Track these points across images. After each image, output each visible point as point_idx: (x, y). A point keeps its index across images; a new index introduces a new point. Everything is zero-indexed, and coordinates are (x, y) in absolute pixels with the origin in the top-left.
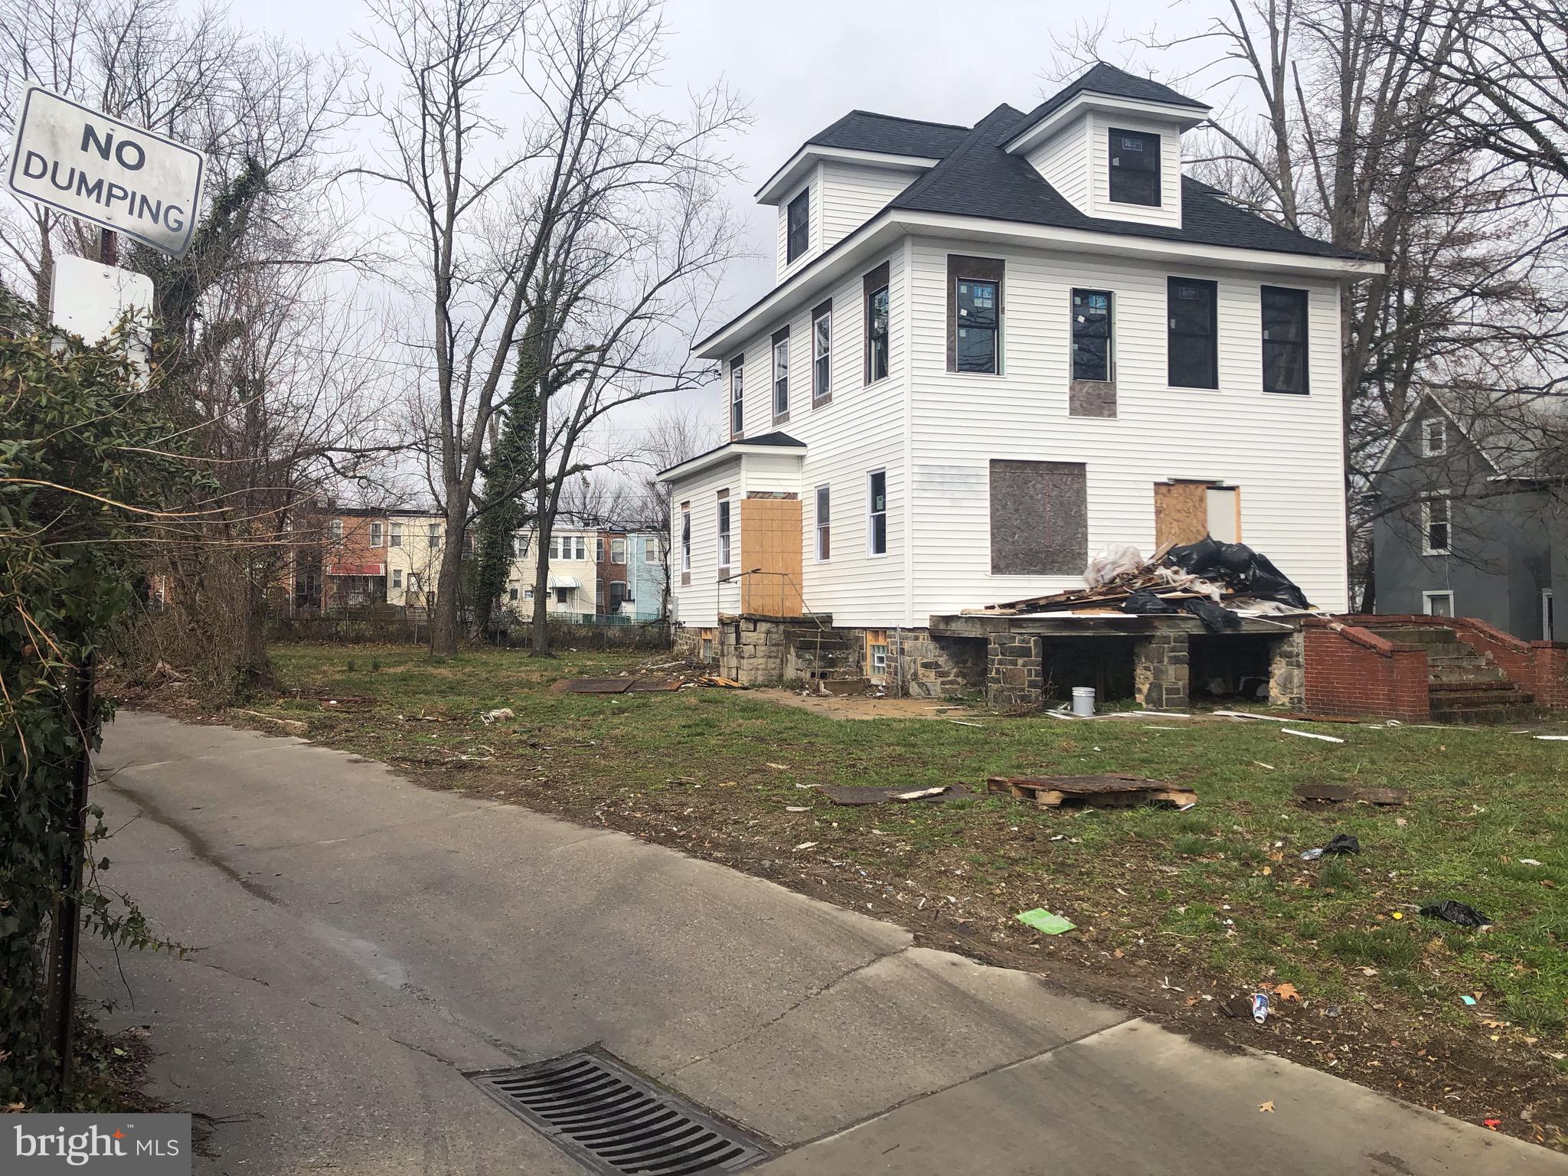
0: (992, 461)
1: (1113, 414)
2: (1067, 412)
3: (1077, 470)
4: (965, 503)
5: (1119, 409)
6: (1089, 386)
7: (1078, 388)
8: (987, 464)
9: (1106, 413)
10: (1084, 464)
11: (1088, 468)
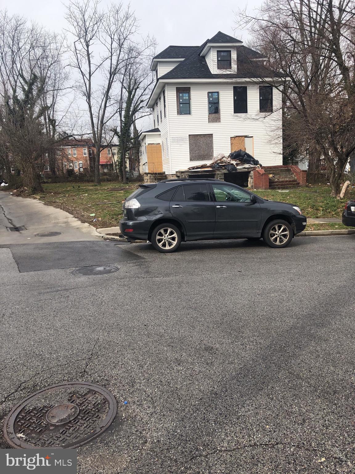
0: (189, 135)
1: (220, 121)
2: (208, 122)
3: (211, 136)
4: (183, 145)
5: (221, 120)
6: (213, 115)
7: (210, 116)
8: (188, 136)
9: (218, 121)
10: (212, 134)
11: (213, 135)
